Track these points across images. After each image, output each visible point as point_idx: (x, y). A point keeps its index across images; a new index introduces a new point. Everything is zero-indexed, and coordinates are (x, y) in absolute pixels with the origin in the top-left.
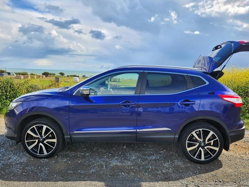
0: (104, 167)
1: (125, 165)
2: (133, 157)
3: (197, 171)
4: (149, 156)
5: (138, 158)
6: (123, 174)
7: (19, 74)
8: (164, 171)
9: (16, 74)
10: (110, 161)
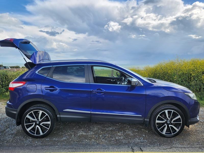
0: (73, 136)
1: (88, 134)
2: (95, 128)
3: (142, 138)
4: (107, 127)
5: (99, 129)
6: (86, 140)
7: (13, 67)
8: (117, 138)
9: (11, 67)
10: (77, 131)
